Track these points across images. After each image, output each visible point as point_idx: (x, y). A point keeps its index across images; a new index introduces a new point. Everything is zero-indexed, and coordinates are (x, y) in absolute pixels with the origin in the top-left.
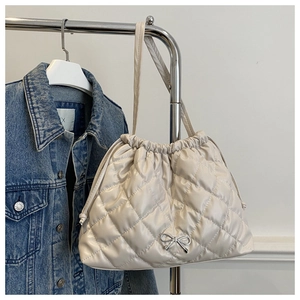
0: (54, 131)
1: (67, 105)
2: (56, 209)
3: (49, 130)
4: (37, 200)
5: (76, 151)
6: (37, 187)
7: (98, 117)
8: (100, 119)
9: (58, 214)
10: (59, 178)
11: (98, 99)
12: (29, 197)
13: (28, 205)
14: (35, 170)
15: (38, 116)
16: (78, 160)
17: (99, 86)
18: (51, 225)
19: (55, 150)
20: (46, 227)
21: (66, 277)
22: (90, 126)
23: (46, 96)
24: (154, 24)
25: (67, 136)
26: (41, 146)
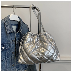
0: (11, 31)
1: (14, 25)
2: (12, 48)
3: (10, 30)
4: (7, 46)
5: (16, 35)
6: (8, 43)
7: (21, 27)
8: (22, 28)
9: (13, 50)
10: (13, 41)
11: (22, 23)
12: (6, 46)
13: (6, 48)
14: (7, 39)
15: (7, 27)
16: (17, 37)
17: (22, 20)
18: (11, 52)
19: (12, 35)
20: (10, 53)
21: (15, 64)
22: (20, 30)
23: (9, 23)
24: (34, 6)
25: (14, 32)
26: (8, 34)
